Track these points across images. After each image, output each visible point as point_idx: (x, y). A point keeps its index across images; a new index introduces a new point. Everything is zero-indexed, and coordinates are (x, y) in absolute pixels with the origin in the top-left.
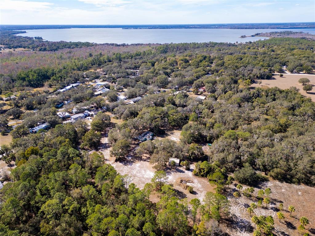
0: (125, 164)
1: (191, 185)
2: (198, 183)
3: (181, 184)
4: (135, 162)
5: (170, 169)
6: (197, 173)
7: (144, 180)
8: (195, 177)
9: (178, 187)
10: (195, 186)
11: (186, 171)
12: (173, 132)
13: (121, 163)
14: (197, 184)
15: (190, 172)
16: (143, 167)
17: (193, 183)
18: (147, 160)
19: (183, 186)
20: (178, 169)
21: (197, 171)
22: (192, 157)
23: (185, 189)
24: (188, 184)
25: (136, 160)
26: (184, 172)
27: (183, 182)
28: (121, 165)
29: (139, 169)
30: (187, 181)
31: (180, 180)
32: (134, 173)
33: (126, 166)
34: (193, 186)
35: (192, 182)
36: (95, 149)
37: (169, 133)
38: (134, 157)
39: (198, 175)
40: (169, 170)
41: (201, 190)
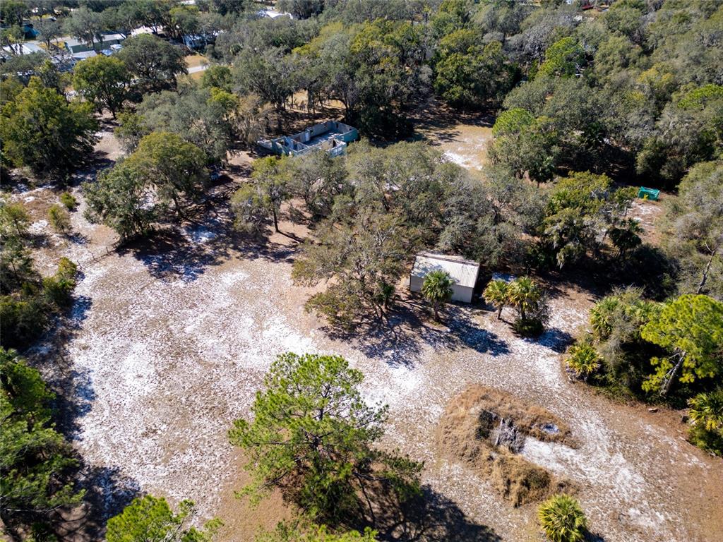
0: (162, 271)
1: (560, 461)
2: (612, 452)
3: (486, 453)
4: (221, 259)
5: (415, 323)
6: (602, 370)
7: (229, 384)
8: (580, 393)
9: (457, 468)
10: (593, 474)
11: (520, 346)
12: (451, 131)
13: (141, 263)
14: (604, 456)
15: (547, 350)
16: (253, 297)
17: (574, 446)
18: (291, 257)
19: (497, 471)
20: (464, 323)
21: (606, 352)
22: (560, 258)
23: (513, 497)
24: (538, 453)
25: (230, 252)
26: (501, 349)
27: (497, 433)
28: (138, 275)
29: (225, 305)
30: (525, 422)
31: (476, 410)
32: (188, 330)
33: (159, 283)
34: (576, 478)
35: (567, 438)
36: (52, 184)
37: (432, 135)
38: (228, 234)
39: (604, 384)
40: (405, 328)
41: (645, 522)
